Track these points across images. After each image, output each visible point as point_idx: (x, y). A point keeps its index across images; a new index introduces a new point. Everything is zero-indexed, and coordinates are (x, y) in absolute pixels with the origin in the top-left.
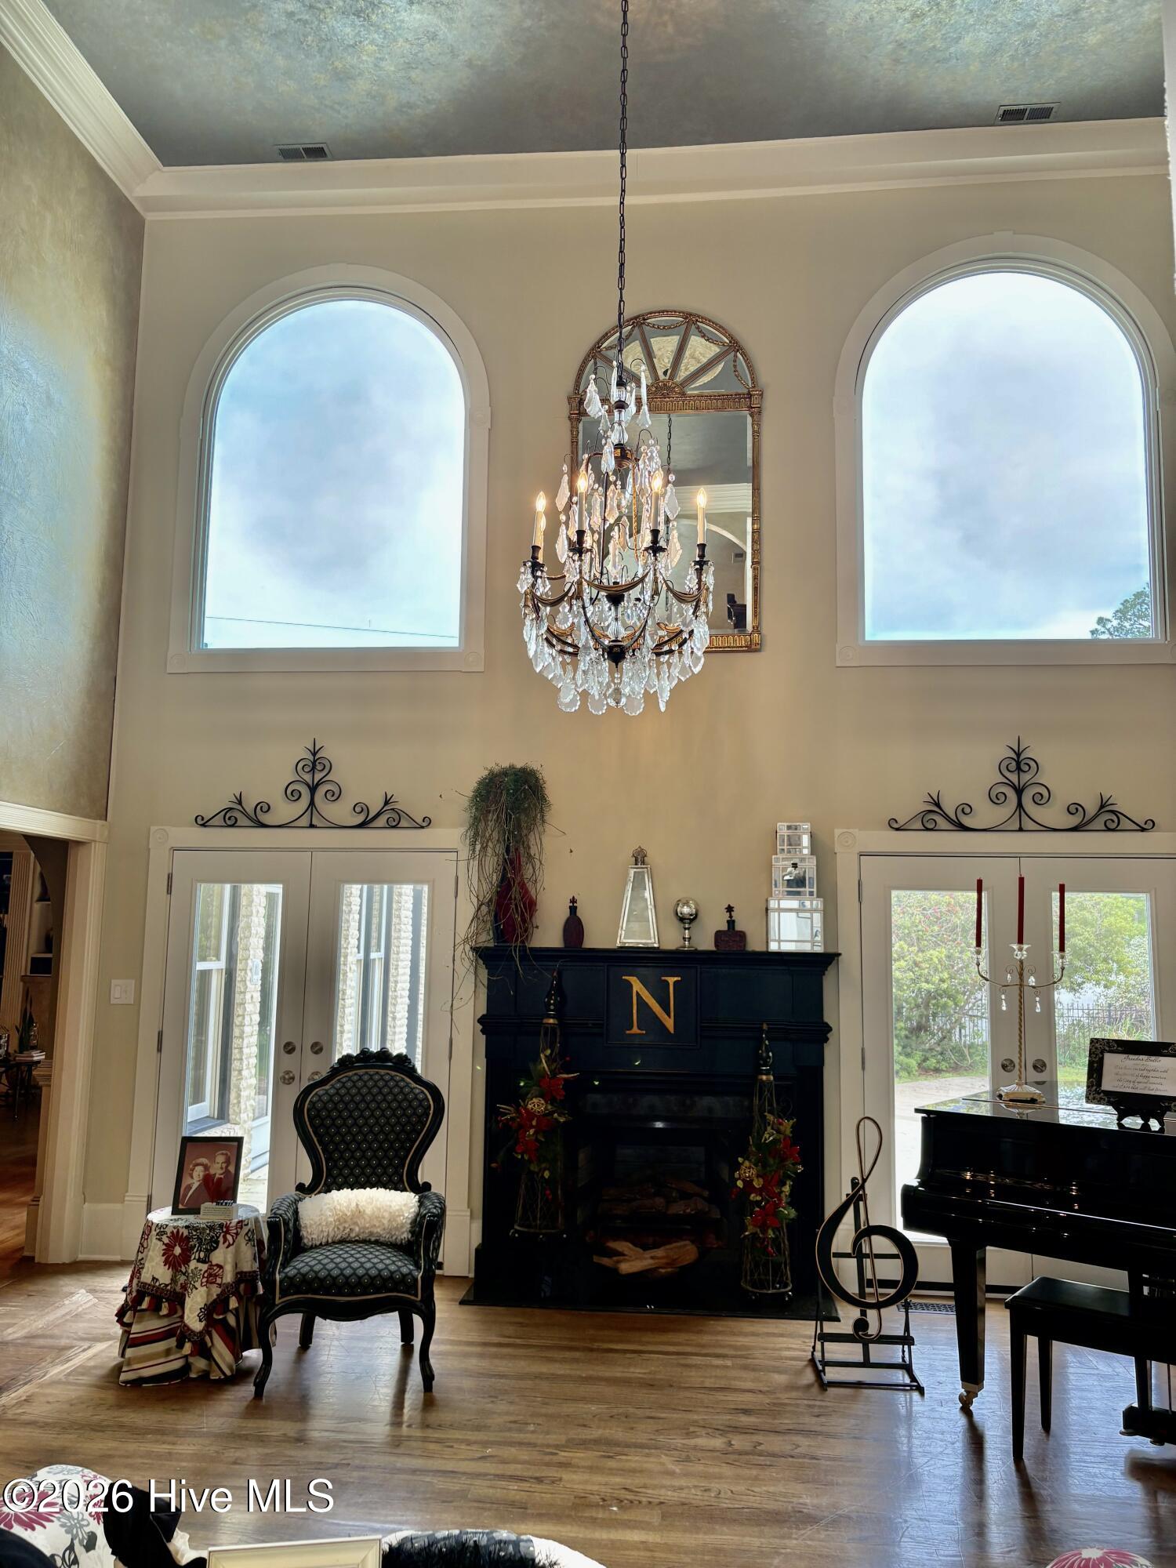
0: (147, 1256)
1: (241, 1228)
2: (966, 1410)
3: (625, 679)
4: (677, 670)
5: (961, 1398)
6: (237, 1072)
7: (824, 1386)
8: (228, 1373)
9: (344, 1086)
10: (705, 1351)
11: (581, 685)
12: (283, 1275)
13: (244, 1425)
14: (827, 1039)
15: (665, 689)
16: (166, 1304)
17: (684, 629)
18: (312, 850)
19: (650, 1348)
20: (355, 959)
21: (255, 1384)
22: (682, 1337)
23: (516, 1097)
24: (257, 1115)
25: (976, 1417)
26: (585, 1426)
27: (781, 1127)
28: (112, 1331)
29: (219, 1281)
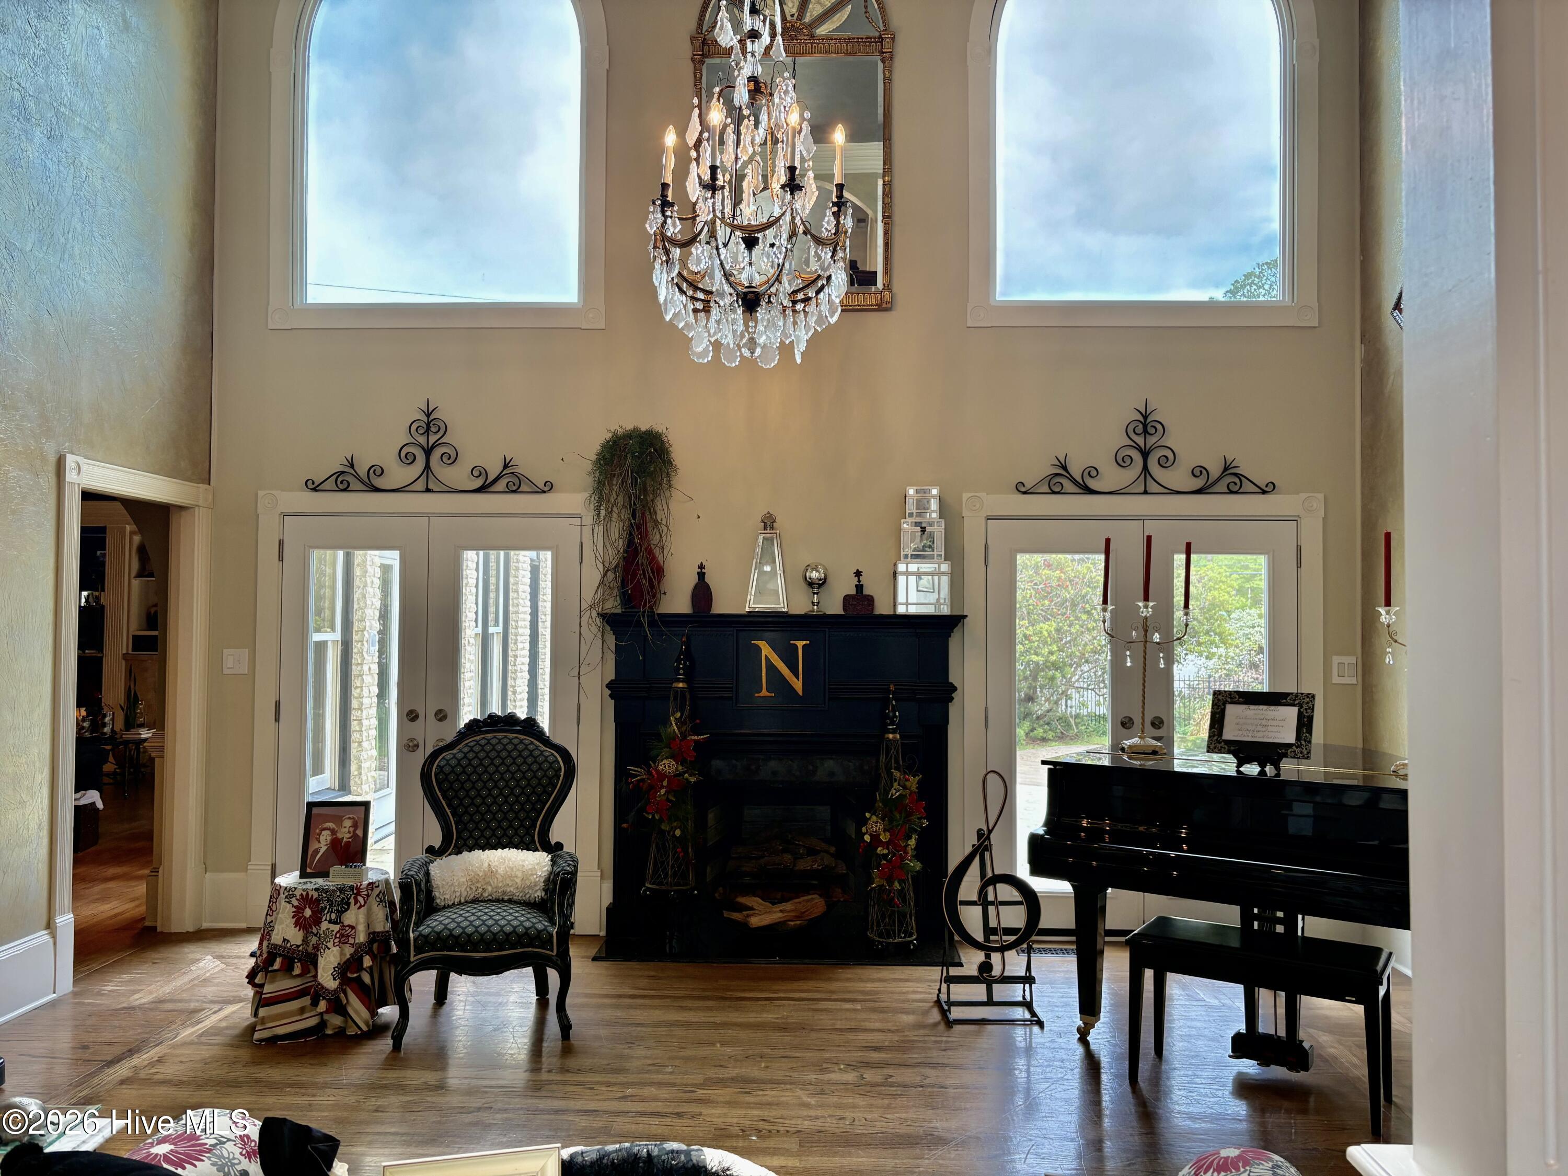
0: (276, 919)
1: (372, 890)
2: (1083, 1039)
3: (761, 328)
4: (815, 318)
5: (1079, 1030)
6: (356, 744)
7: (950, 1024)
8: (365, 1028)
9: (471, 750)
10: (835, 997)
11: (715, 333)
12: (417, 933)
13: (383, 1075)
14: (952, 699)
15: (801, 337)
16: (299, 964)
17: (822, 274)
18: (429, 515)
19: (782, 995)
20: (474, 633)
21: (393, 1038)
22: (811, 985)
23: (646, 759)
24: (378, 786)
25: (1093, 1047)
26: (721, 1066)
27: (907, 783)
28: (242, 994)
29: (351, 941)
